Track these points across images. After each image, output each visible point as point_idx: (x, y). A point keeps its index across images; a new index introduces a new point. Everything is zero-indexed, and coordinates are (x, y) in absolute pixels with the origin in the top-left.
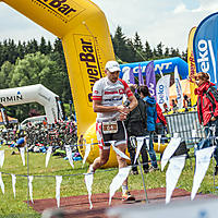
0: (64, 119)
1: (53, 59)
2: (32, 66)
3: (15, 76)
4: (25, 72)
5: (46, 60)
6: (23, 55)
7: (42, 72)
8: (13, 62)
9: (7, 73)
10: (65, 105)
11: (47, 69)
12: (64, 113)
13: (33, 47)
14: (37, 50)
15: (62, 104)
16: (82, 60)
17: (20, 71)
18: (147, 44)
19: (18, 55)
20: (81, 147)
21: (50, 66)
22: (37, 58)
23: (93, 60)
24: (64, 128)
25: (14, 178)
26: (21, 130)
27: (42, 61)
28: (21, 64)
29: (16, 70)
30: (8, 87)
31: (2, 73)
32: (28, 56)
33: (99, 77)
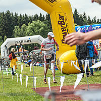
1: (45, 23)
2: (35, 26)
3: (28, 31)
4: (32, 29)
5: (42, 24)
6: (31, 21)
8: (27, 25)
9: (24, 29)
11: (42, 28)
13: (36, 18)
14: (38, 19)
16: (59, 24)
17: (30, 29)
18: (89, 17)
19: (29, 21)
20: (58, 64)
21: (44, 27)
22: (38, 23)
23: (64, 24)
26: (30, 56)
27: (40, 24)
28: (30, 25)
29: (28, 28)
30: (24, 36)
31: (22, 29)
32: (34, 22)
33: (66, 32)
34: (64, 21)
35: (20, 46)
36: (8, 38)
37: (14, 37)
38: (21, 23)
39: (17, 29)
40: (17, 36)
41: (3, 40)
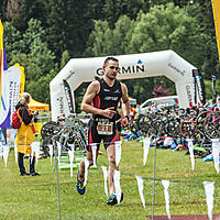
0: (204, 102)
2: (160, 23)
3: (136, 37)
4: (150, 32)
5: (181, 15)
6: (148, 6)
7: (175, 33)
8: (133, 17)
9: (123, 32)
10: (206, 82)
11: (181, 29)
12: (204, 93)
15: (201, 81)
17: (142, 31)
19: (140, 6)
21: (187, 24)
22: (167, 11)
25: (140, 181)
26: (141, 116)
27: (176, 17)
29: (137, 28)
31: (116, 32)
32: (154, 9)
37: (91, 55)
38: (114, 11)
39: (101, 30)
40: (102, 52)
41: (58, 64)
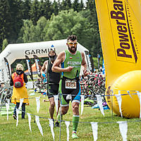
0: (92, 71)
2: (65, 21)
3: (50, 30)
4: (59, 27)
6: (57, 11)
7: (74, 28)
8: (48, 18)
9: (42, 27)
10: (94, 59)
12: (93, 66)
13: (67, 4)
15: (91, 58)
16: (112, 17)
17: (54, 26)
19: (53, 11)
20: (109, 98)
21: (82, 23)
22: (69, 14)
23: (123, 18)
24: (93, 80)
27: (75, 18)
28: (55, 19)
29: (51, 25)
30: (42, 40)
31: (37, 27)
32: (62, 12)
33: (127, 33)
34: (124, 12)
35: (33, 60)
36: (9, 43)
37: (22, 42)
39: (27, 26)
40: (29, 40)
